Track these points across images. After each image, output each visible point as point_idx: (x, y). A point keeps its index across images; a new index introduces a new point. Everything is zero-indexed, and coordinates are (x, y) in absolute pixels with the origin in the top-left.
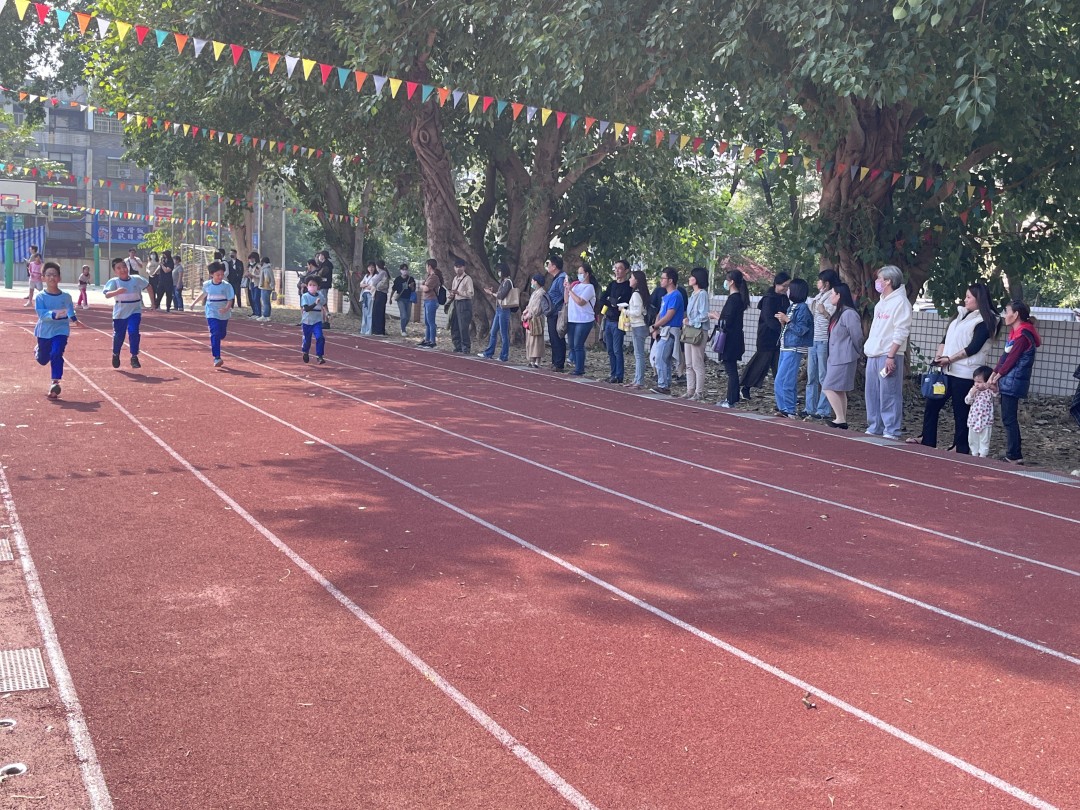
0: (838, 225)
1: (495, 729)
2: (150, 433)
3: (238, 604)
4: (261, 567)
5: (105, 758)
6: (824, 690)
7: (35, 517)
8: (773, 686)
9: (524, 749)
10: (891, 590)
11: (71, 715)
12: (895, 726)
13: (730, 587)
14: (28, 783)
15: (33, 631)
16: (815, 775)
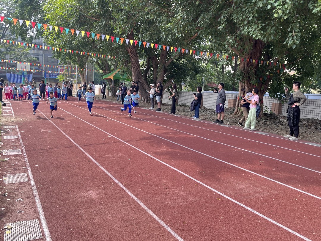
0: (245, 74)
2: (65, 134)
3: (100, 198)
4: (104, 182)
8: (280, 231)
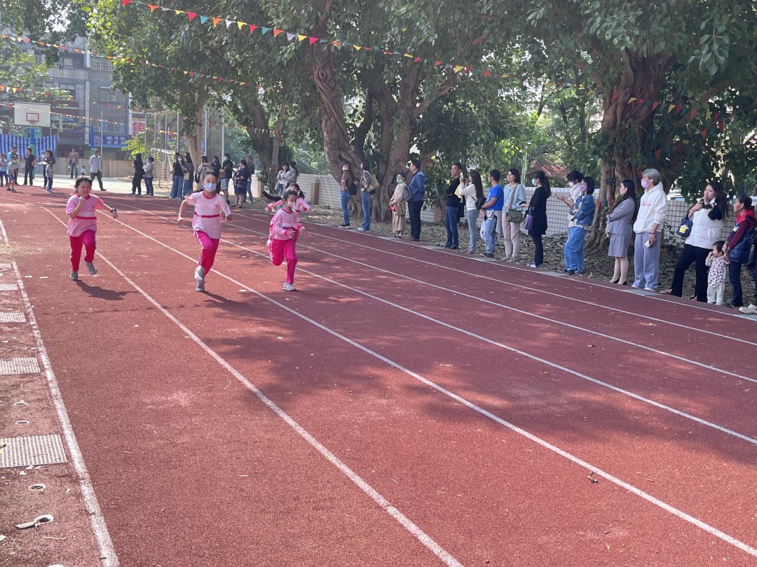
0: (615, 139)
1: (374, 494)
2: (132, 283)
3: (196, 405)
4: (211, 379)
5: (106, 511)
6: (603, 470)
7: (54, 342)
8: (567, 467)
9: (395, 509)
10: (650, 399)
11: (82, 481)
12: (653, 496)
13: (536, 396)
14: (54, 529)
15: (55, 422)
16: (597, 529)
